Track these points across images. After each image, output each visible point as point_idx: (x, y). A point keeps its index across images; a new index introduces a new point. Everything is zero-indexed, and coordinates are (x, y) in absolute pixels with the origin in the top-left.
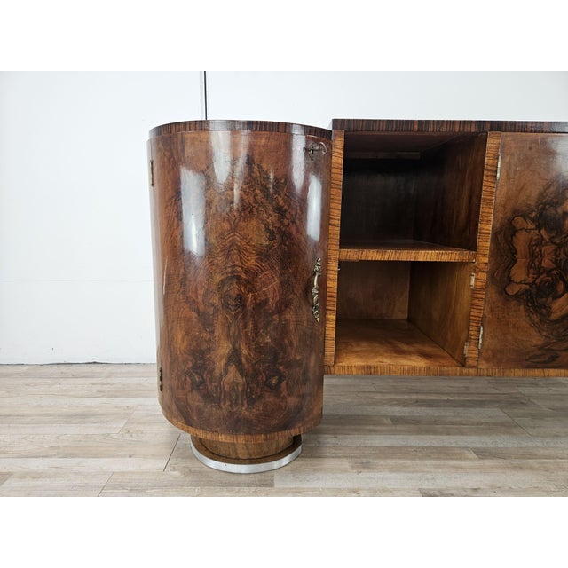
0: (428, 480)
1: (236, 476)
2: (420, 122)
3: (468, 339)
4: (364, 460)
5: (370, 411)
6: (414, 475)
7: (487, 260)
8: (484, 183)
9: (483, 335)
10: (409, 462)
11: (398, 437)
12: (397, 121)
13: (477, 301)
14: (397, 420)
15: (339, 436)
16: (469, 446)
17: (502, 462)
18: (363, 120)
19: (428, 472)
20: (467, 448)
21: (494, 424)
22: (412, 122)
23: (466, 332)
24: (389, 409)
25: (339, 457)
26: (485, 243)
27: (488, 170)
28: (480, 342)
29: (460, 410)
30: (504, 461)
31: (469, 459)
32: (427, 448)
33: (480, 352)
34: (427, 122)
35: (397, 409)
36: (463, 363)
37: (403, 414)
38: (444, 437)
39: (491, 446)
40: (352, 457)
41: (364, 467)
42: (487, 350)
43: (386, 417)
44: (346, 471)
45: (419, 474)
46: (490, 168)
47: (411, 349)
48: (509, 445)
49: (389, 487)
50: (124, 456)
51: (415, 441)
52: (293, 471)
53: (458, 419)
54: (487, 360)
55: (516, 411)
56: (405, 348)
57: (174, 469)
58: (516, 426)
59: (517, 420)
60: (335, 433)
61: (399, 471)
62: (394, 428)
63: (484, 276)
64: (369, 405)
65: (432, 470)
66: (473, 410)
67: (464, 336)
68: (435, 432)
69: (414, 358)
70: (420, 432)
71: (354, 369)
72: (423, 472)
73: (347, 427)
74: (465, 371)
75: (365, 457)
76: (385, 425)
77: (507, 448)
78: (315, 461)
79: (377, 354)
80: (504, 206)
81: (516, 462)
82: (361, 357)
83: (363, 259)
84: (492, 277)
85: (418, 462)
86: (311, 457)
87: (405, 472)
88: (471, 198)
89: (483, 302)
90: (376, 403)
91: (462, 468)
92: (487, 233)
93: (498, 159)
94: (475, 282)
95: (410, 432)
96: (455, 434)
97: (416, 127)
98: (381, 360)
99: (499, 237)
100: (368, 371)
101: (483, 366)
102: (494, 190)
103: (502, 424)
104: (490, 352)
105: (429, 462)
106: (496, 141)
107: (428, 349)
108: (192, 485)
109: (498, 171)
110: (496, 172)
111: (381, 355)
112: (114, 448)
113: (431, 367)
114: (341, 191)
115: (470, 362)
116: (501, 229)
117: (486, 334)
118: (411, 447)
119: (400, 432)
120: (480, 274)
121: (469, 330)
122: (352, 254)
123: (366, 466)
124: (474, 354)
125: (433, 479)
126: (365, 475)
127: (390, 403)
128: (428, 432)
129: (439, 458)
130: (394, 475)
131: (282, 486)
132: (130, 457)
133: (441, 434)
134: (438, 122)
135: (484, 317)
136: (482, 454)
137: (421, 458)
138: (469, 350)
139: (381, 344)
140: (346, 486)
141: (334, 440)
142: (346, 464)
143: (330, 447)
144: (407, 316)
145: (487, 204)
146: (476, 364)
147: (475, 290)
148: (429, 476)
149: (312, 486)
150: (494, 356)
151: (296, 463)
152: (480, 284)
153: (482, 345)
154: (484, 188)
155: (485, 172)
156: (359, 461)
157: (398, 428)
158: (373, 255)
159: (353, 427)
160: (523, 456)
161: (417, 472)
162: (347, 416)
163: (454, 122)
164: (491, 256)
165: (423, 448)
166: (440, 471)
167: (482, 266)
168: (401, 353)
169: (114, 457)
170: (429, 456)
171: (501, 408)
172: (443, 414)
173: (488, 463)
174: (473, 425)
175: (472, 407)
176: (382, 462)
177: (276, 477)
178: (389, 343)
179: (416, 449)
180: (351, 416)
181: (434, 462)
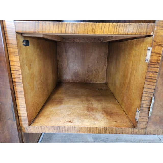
3: (140, 107)
9: (154, 105)
13: (151, 75)
23: (139, 101)
28: (151, 110)
33: (149, 118)
54: (155, 124)
74: (136, 130)
89: (156, 76)
94: (151, 56)
101: (151, 128)
115: (139, 125)
117: (156, 104)
120: (157, 47)
121: (141, 100)
124: (144, 120)
138: (140, 116)
146: (145, 126)
147: (150, 64)
152: (156, 58)
153: (152, 112)
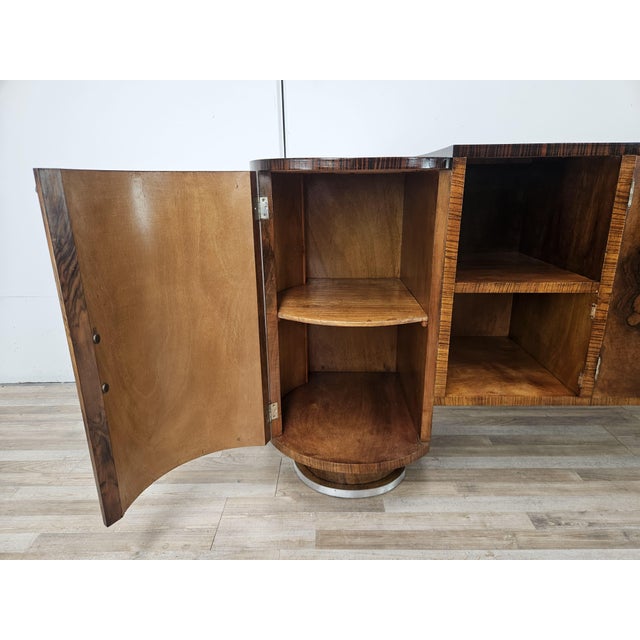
0: (534, 503)
1: (346, 501)
2: (549, 146)
3: (584, 370)
4: (470, 484)
5: (468, 430)
6: (521, 498)
7: (610, 291)
8: (614, 211)
9: (600, 366)
10: (514, 485)
11: (499, 458)
12: (524, 145)
13: (596, 332)
14: (496, 441)
15: (440, 458)
16: (572, 467)
17: (608, 484)
18: (487, 146)
19: (533, 496)
20: (570, 470)
21: (597, 443)
22: (540, 146)
23: (583, 362)
24: (487, 428)
25: (443, 481)
26: (610, 274)
27: (618, 196)
28: (597, 372)
29: (560, 428)
30: (609, 483)
31: (573, 481)
32: (531, 470)
33: (595, 382)
34: (557, 146)
35: (495, 427)
36: (577, 392)
37: (501, 434)
38: (547, 458)
39: (595, 467)
40: (456, 481)
41: (470, 491)
42: (603, 381)
43: (485, 436)
44: (453, 495)
45: (526, 498)
46: (621, 194)
47: (520, 375)
48: (614, 466)
49: (497, 511)
50: (233, 481)
51: (517, 462)
52: (400, 495)
53: (559, 438)
54: (602, 390)
55: (619, 428)
56: (513, 373)
57: (285, 494)
58: (620, 444)
59: (619, 438)
60: (436, 455)
61: (504, 495)
62: (493, 448)
63: (606, 307)
64: (465, 423)
65: (538, 493)
66: (574, 428)
67: (579, 366)
68: (537, 453)
69: (525, 386)
70: (521, 453)
71: (465, 401)
72: (529, 495)
73: (447, 448)
74: (579, 400)
75: (469, 480)
76: (484, 445)
77: (611, 469)
78: (420, 485)
79: (486, 382)
80: (633, 234)
81: (621, 484)
82: (470, 386)
83: (480, 292)
84: (614, 307)
85: (522, 484)
86: (416, 481)
87: (510, 495)
88: (597, 223)
89: (603, 334)
90: (472, 422)
91: (567, 491)
92: (614, 263)
93: (630, 184)
94: (596, 313)
95: (512, 453)
96: (558, 454)
97: (544, 151)
98: (491, 390)
99: (625, 267)
100: (479, 401)
101: (598, 396)
102: (624, 218)
103: (605, 443)
104: (606, 382)
105: (533, 485)
106: (631, 166)
107: (537, 374)
108: (305, 510)
109: (631, 198)
110: (628, 198)
111: (490, 383)
112: (220, 473)
113: (544, 398)
114: (459, 222)
115: (584, 392)
116: (628, 258)
117: (603, 365)
118: (515, 469)
119: (502, 453)
120: (602, 304)
121: (586, 361)
122: (468, 288)
123: (471, 490)
124: (590, 385)
125: (539, 502)
126: (472, 498)
127: (488, 421)
128: (529, 453)
129: (543, 481)
130: (499, 498)
131: (392, 511)
132: (239, 482)
133: (543, 454)
134: (569, 145)
135: (603, 348)
136: (587, 475)
137: (525, 481)
138: (584, 381)
139: (487, 369)
140: (455, 510)
141: (435, 463)
142: (451, 488)
143: (432, 470)
144: (508, 332)
145: (616, 232)
146: (590, 393)
147: (594, 322)
148: (535, 499)
149: (421, 511)
150: (610, 385)
151: (401, 487)
152: (602, 315)
153: (599, 376)
154: (613, 216)
155: (616, 199)
156: (464, 484)
157: (499, 448)
158: (491, 288)
159: (453, 448)
160: (628, 478)
161: (523, 495)
162: (446, 436)
163: (586, 145)
164: (615, 287)
165: (527, 470)
166: (546, 493)
167: (606, 296)
168: (511, 380)
169: (223, 482)
170: (534, 479)
171: (603, 425)
172: (544, 432)
173: (593, 485)
174: (575, 444)
175: (573, 424)
176: (486, 485)
177: (385, 502)
178: (495, 368)
179: (520, 471)
180: (449, 436)
181: (539, 485)
